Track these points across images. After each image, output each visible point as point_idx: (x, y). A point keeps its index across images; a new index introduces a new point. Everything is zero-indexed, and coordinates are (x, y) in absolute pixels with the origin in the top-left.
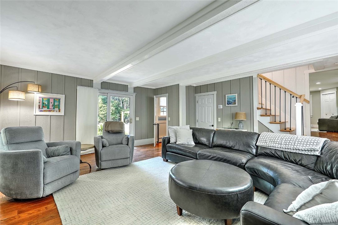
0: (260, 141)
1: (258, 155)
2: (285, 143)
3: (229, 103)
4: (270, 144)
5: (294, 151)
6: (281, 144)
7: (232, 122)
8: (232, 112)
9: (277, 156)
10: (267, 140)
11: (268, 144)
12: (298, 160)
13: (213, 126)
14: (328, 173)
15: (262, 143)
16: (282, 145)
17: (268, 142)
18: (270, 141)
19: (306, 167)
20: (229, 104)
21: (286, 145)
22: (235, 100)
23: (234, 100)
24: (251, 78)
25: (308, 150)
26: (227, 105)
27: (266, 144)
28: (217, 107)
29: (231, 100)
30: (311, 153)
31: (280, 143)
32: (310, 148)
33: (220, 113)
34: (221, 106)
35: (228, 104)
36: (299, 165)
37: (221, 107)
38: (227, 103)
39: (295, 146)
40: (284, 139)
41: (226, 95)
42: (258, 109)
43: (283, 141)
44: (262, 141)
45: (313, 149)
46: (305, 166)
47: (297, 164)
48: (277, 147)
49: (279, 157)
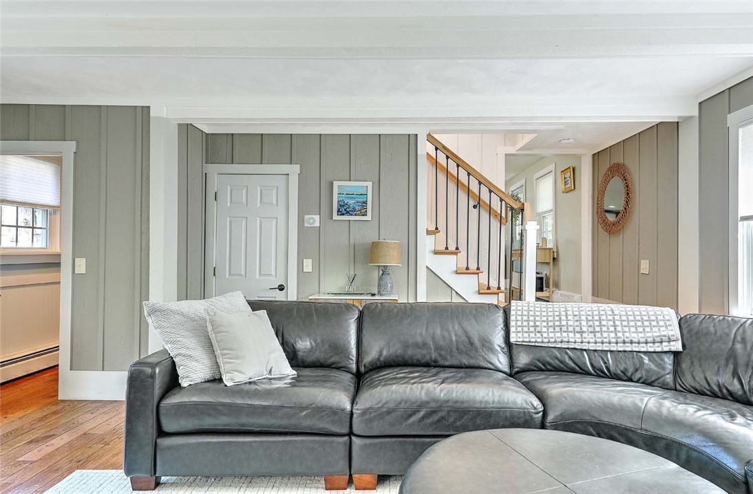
0: (519, 329)
1: (517, 373)
2: (591, 329)
3: (344, 210)
4: (552, 335)
5: (620, 347)
6: (582, 332)
7: (352, 273)
8: (352, 242)
9: (573, 365)
10: (538, 323)
11: (545, 335)
12: (631, 370)
13: (281, 288)
14: (725, 391)
15: (526, 335)
16: (585, 335)
17: (545, 329)
18: (548, 327)
19: (655, 384)
20: (343, 214)
21: (594, 332)
22: (365, 202)
23: (362, 200)
24: (412, 140)
25: (654, 340)
26: (336, 217)
27: (539, 335)
28: (301, 221)
29: (351, 202)
30: (662, 348)
31: (578, 329)
32: (659, 336)
33: (309, 242)
34: (317, 217)
35: (340, 213)
36: (637, 382)
37: (314, 220)
38: (339, 211)
39: (620, 335)
40: (583, 318)
41: (336, 184)
42: (429, 232)
43: (584, 323)
44: (526, 329)
45: (665, 336)
46: (653, 382)
47: (630, 380)
48: (573, 340)
49: (578, 369)
